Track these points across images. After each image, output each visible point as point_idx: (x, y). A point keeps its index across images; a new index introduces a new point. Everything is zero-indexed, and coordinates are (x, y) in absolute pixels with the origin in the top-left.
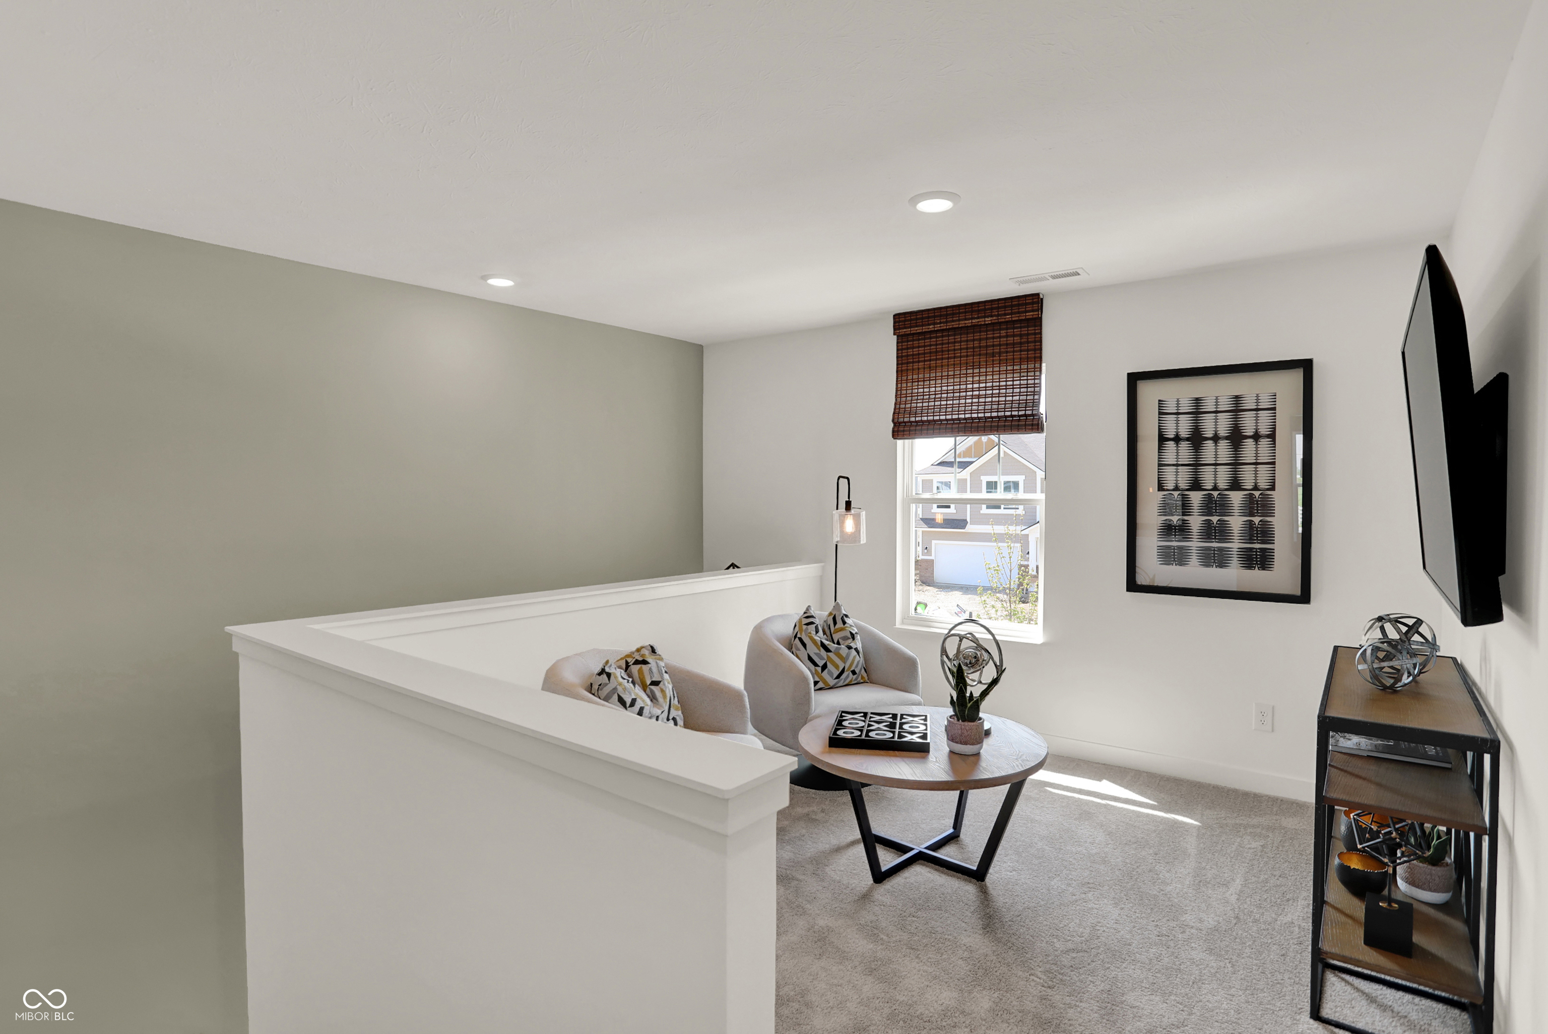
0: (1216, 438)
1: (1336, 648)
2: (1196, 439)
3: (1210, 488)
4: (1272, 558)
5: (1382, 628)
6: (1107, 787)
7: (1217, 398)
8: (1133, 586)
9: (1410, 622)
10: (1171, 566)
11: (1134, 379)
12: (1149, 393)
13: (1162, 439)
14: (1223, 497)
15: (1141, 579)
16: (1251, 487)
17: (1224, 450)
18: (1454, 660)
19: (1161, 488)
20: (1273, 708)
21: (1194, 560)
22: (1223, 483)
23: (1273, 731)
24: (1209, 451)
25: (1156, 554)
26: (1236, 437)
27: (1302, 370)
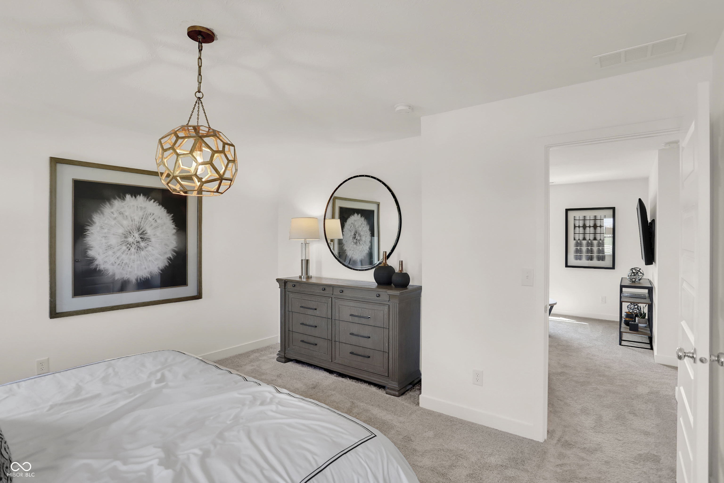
0: (590, 227)
1: (622, 278)
2: (584, 227)
3: (588, 240)
4: (605, 258)
5: (632, 271)
6: (561, 318)
7: (590, 216)
8: (567, 266)
9: (638, 269)
10: (577, 260)
11: (567, 210)
12: (571, 214)
13: (575, 227)
14: (591, 242)
15: (569, 264)
16: (599, 240)
17: (592, 230)
18: (649, 279)
19: (574, 239)
20: (605, 297)
21: (584, 258)
22: (592, 239)
23: (605, 303)
24: (588, 230)
25: (573, 257)
26: (595, 227)
27: (612, 209)
